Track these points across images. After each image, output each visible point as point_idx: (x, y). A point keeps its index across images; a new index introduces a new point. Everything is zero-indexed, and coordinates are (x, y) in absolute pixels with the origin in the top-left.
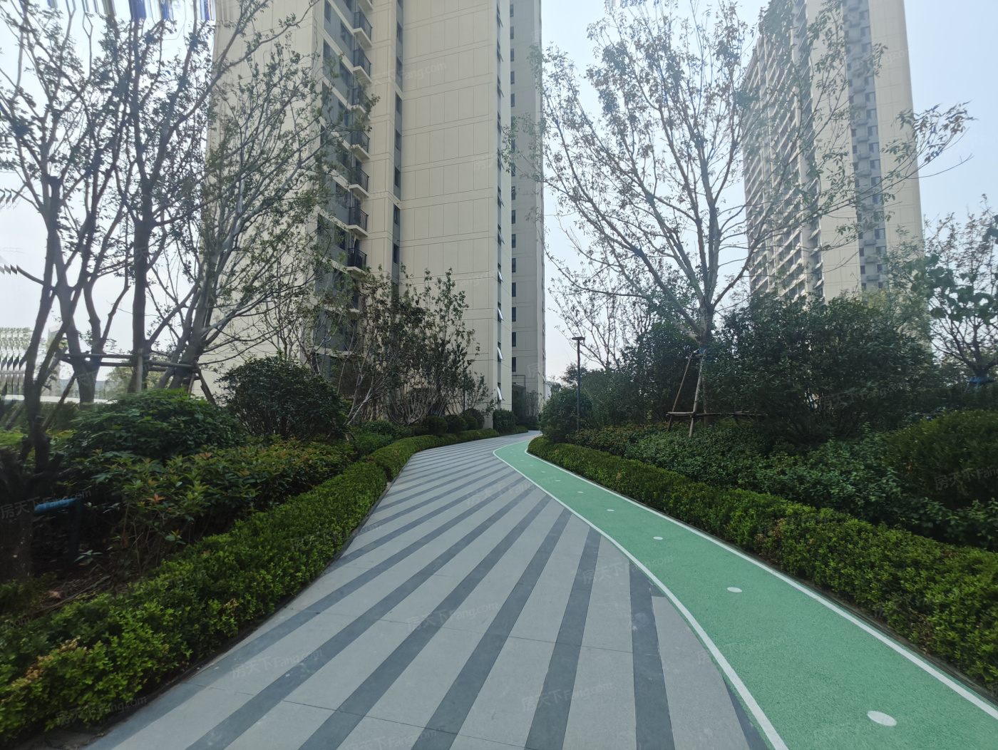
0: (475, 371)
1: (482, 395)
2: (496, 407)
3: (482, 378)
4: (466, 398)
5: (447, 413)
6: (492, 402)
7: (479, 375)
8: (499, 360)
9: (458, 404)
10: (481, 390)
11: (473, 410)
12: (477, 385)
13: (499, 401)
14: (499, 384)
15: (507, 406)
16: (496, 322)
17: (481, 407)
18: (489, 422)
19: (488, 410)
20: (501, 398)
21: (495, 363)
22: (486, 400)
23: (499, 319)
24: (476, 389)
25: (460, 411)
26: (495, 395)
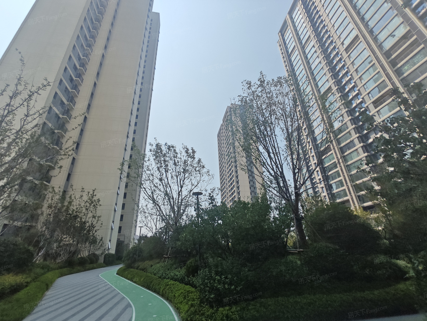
0: (99, 234)
1: (100, 246)
2: (107, 252)
3: (102, 238)
4: (92, 247)
5: (79, 256)
6: (105, 249)
7: (101, 237)
8: (112, 229)
9: (86, 251)
10: (100, 244)
11: (94, 255)
12: (98, 241)
13: (109, 249)
14: (110, 241)
15: (113, 251)
16: (113, 212)
17: (98, 252)
18: (101, 260)
19: (102, 254)
20: (110, 248)
21: (110, 230)
22: (102, 248)
23: (115, 211)
24: (98, 243)
25: (87, 254)
26: (107, 246)
